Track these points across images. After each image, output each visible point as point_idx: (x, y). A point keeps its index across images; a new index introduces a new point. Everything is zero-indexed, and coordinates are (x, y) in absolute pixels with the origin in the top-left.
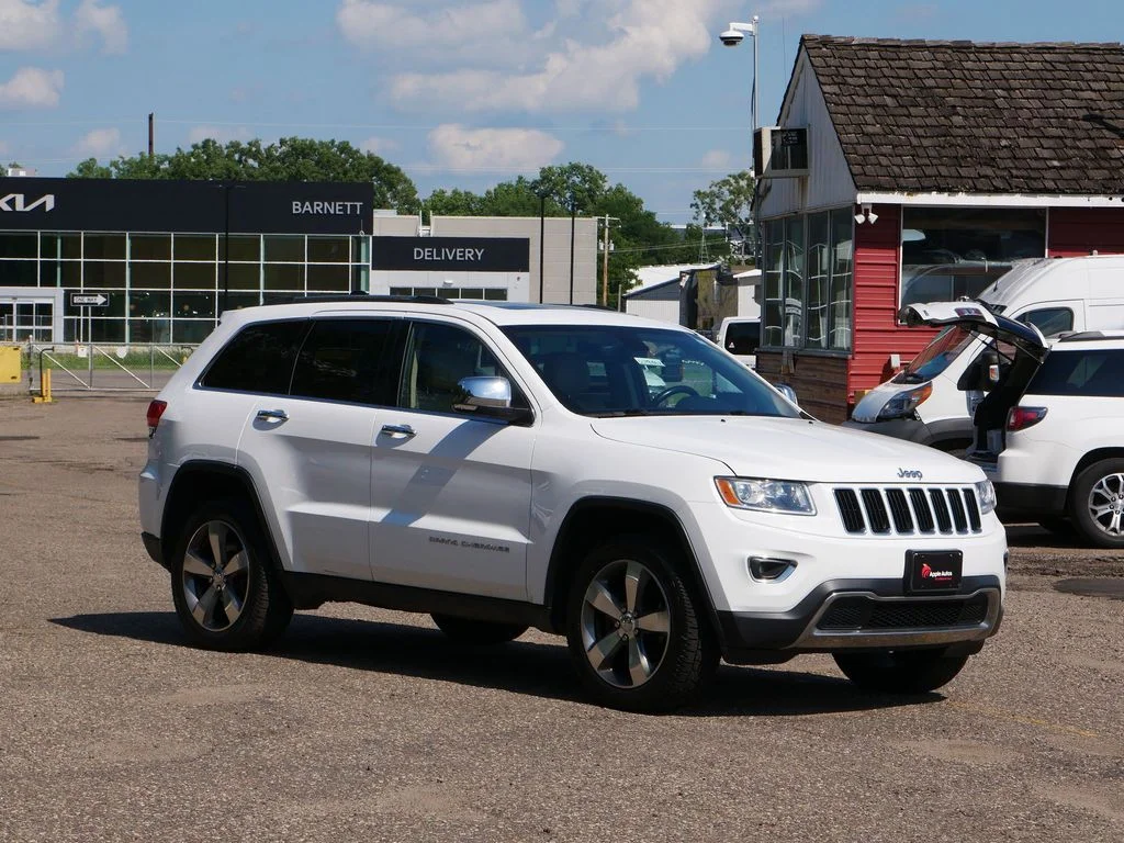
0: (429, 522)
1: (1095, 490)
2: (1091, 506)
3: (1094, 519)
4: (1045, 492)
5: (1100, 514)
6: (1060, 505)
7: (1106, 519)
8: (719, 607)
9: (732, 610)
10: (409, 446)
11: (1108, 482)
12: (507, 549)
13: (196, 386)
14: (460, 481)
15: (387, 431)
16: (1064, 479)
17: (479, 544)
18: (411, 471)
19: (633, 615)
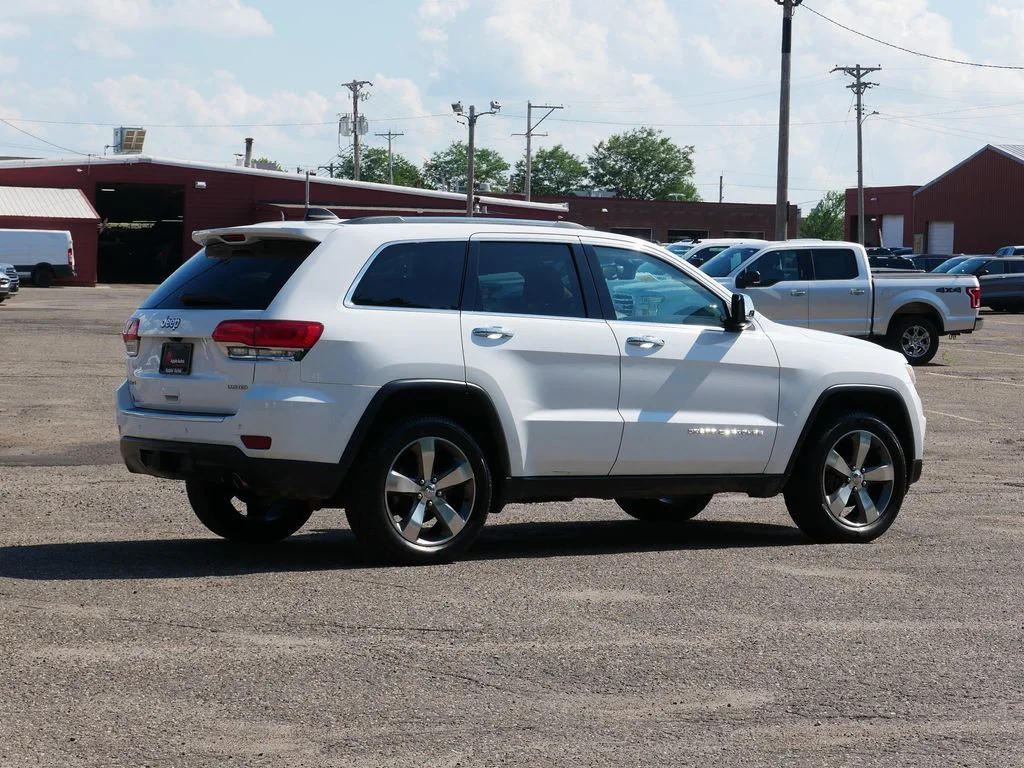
0: (680, 418)
13: (346, 304)
14: (713, 381)
15: (633, 343)
19: (861, 471)
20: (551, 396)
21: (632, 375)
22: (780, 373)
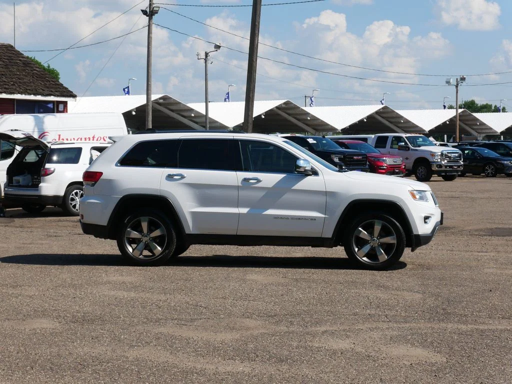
0: (270, 212)
1: (71, 196)
2: (70, 202)
3: (71, 206)
4: (56, 198)
5: (73, 204)
6: (60, 202)
7: (74, 206)
8: (415, 233)
9: (420, 234)
10: (259, 185)
11: (75, 193)
12: (315, 219)
13: (116, 165)
14: (288, 197)
15: (246, 180)
16: (62, 194)
17: (299, 218)
18: (261, 194)
19: (377, 238)
20: (204, 202)
21: (243, 193)
22: (326, 193)
